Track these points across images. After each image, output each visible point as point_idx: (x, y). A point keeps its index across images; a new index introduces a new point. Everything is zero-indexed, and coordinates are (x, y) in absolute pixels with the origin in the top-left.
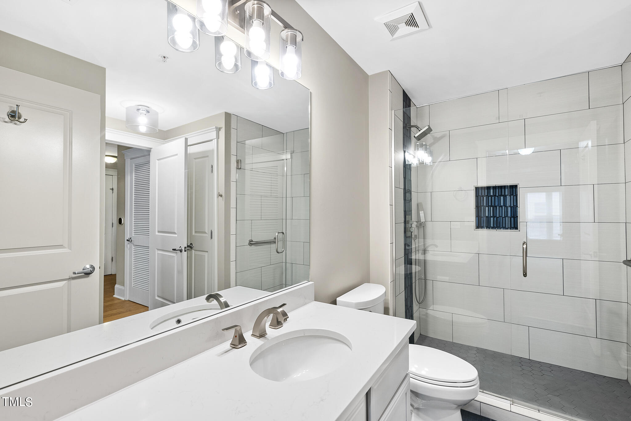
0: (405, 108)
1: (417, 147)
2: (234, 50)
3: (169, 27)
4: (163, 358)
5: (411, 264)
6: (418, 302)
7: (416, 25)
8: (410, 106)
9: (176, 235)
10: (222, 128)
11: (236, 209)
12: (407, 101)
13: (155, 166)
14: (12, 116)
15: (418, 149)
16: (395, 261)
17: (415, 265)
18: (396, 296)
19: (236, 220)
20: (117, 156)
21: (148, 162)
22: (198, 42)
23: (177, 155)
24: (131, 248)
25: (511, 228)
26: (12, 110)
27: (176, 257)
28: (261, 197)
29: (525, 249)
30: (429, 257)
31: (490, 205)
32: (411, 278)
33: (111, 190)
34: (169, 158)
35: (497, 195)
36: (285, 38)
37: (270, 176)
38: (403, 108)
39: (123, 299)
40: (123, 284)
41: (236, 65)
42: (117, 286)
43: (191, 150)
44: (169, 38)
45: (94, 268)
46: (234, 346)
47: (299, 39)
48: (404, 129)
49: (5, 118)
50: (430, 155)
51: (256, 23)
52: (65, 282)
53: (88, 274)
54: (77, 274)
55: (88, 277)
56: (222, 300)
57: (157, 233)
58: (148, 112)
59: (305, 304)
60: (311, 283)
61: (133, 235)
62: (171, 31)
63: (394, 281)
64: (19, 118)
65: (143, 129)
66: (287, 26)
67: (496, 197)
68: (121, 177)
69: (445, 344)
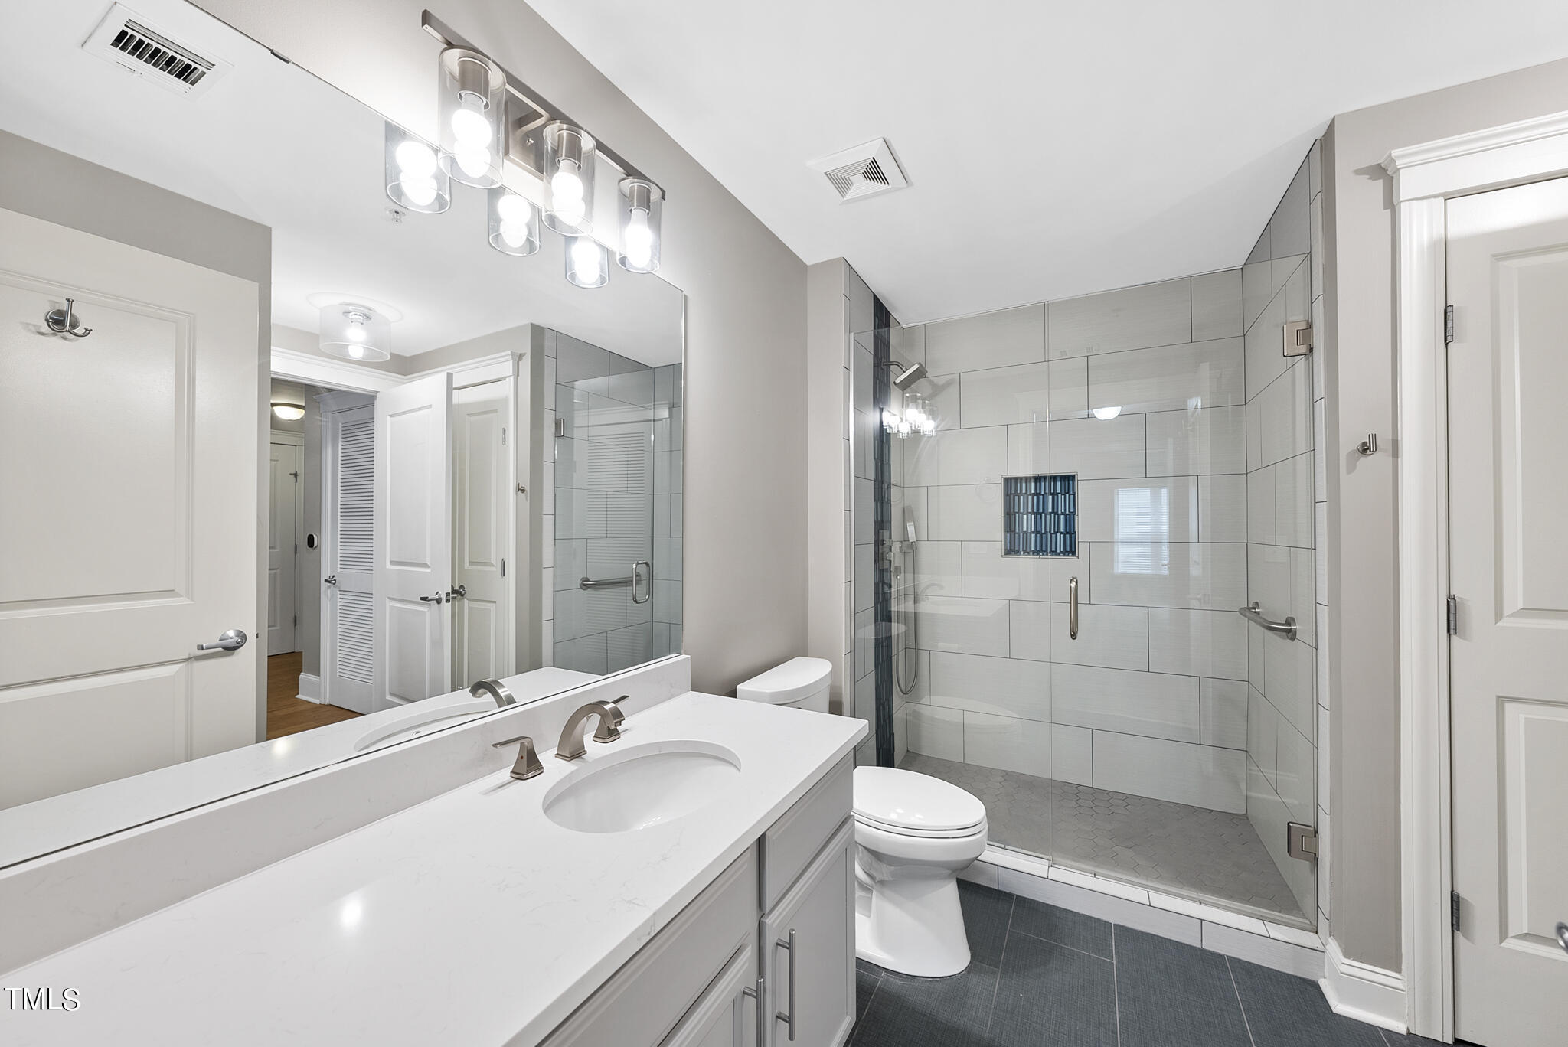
0: (878, 328)
1: (904, 404)
2: (526, 214)
3: (387, 166)
4: (369, 801)
5: (890, 621)
6: (901, 690)
7: (883, 179)
8: (888, 325)
9: (429, 570)
10: (525, 354)
11: (555, 517)
12: (882, 315)
13: (386, 431)
14: (57, 322)
15: (908, 406)
16: (856, 613)
17: (898, 622)
18: (855, 681)
19: (555, 539)
20: (304, 404)
21: (371, 420)
22: (447, 197)
23: (430, 406)
24: (333, 596)
25: (1064, 553)
26: (57, 308)
27: (428, 614)
28: (606, 493)
29: (1073, 590)
30: (925, 607)
31: (1030, 510)
32: (889, 646)
33: (293, 476)
34: (413, 414)
35: (1042, 493)
36: (627, 192)
37: (626, 453)
38: (874, 328)
39: (317, 701)
40: (316, 670)
41: (530, 242)
42: (303, 676)
43: (459, 397)
44: (388, 187)
45: (244, 638)
46: (518, 775)
47: (655, 195)
48: (876, 368)
49: (41, 326)
50: (931, 417)
51: (565, 163)
52: (181, 665)
53: (230, 649)
54: (207, 649)
55: (232, 654)
56: (503, 692)
57: (389, 566)
58: (369, 318)
59: (672, 696)
60: (684, 657)
61: (339, 570)
62: (391, 176)
63: (853, 651)
64: (74, 325)
65: (356, 352)
66: (630, 171)
67: (1041, 497)
68: (313, 451)
69: (949, 767)
